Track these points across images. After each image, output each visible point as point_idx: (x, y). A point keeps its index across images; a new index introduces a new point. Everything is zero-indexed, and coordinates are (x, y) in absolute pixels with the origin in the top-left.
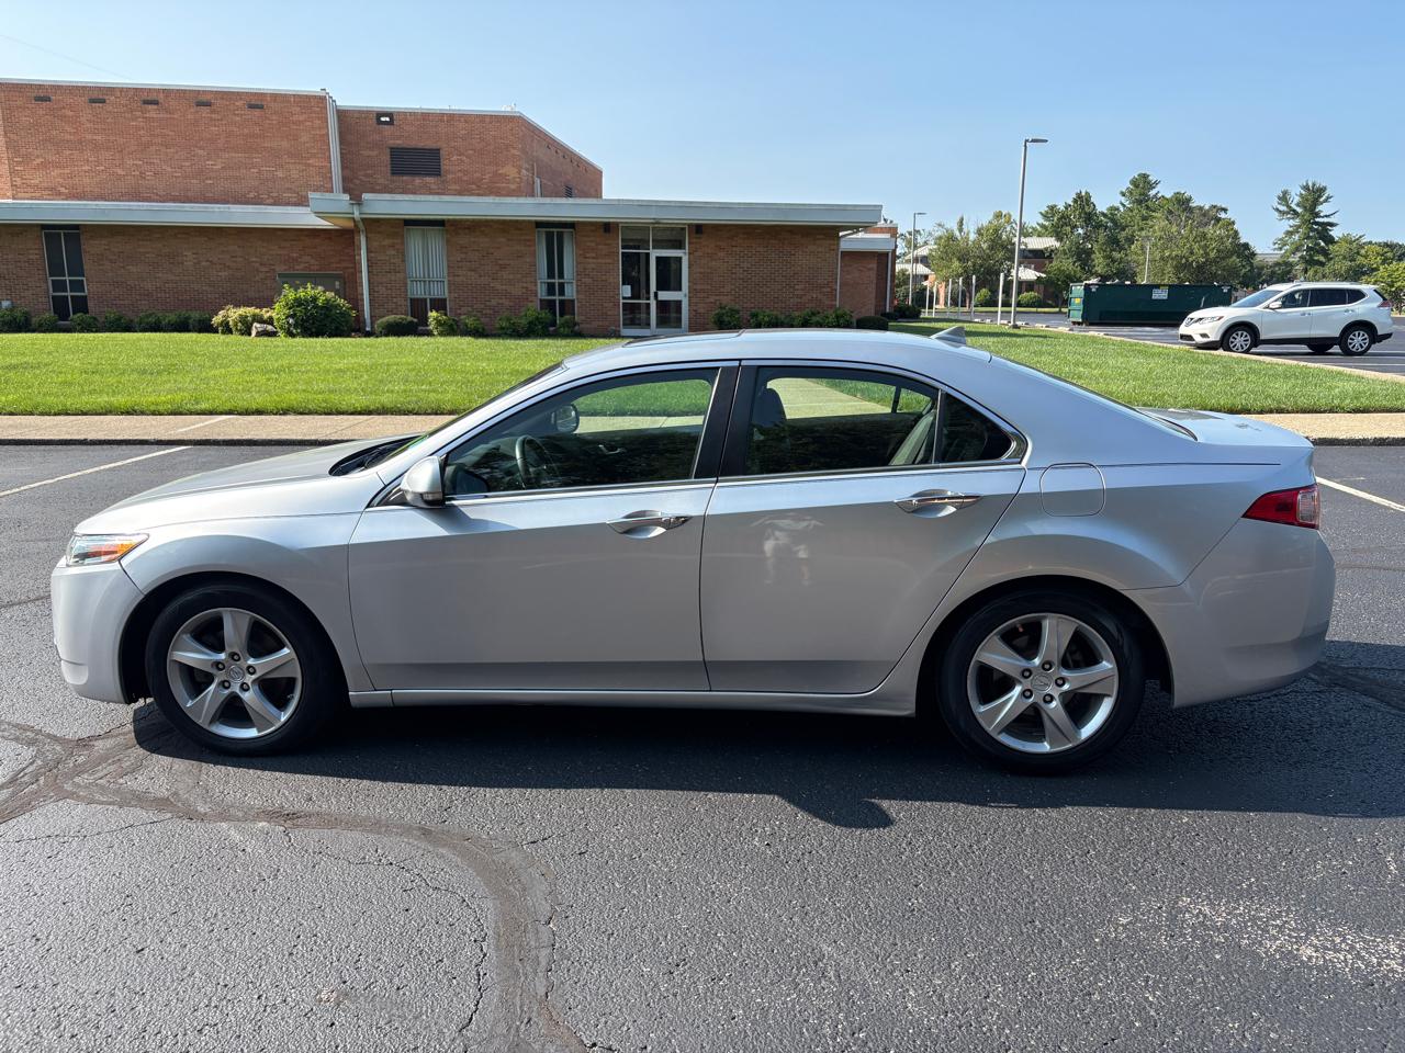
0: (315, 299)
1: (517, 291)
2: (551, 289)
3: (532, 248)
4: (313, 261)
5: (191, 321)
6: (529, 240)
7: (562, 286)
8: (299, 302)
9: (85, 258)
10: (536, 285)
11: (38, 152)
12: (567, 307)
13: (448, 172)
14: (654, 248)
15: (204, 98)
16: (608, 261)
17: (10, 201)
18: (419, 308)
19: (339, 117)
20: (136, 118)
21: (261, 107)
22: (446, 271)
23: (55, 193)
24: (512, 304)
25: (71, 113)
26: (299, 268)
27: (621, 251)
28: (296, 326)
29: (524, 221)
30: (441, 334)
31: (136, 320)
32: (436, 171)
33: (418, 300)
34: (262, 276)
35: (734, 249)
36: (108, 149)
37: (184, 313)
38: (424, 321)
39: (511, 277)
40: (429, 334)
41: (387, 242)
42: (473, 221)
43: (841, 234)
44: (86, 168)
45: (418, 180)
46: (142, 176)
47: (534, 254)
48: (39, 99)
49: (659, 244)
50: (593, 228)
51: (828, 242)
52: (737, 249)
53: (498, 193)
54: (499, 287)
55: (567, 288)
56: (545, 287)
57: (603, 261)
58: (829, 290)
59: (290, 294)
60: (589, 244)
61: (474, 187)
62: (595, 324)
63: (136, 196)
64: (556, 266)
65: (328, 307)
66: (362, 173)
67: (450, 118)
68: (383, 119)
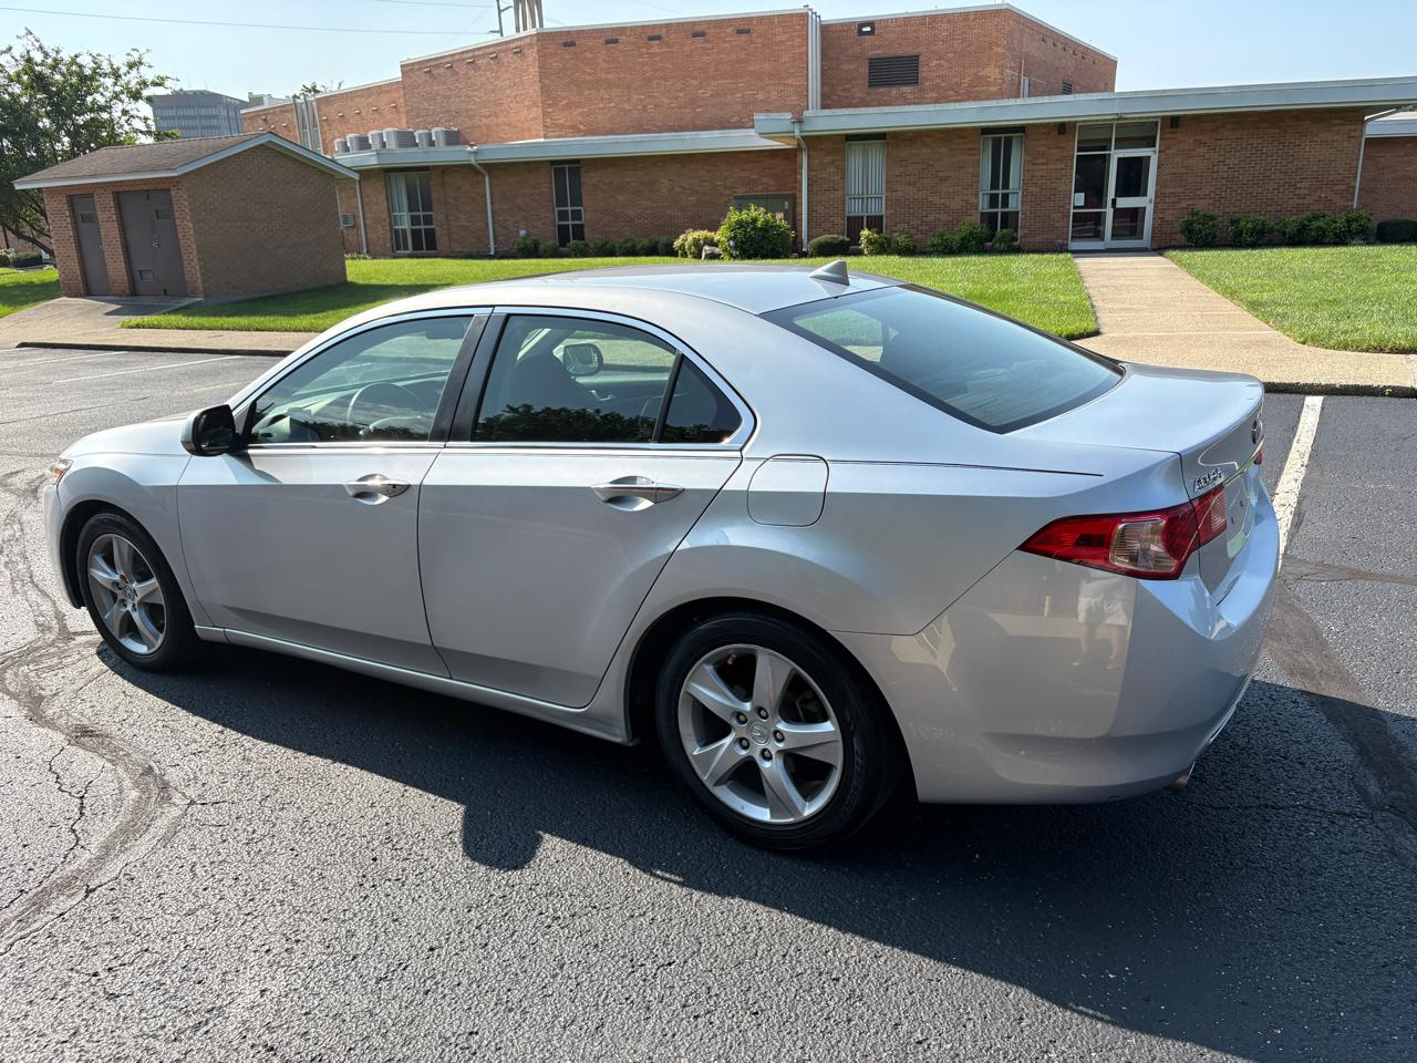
0: (755, 220)
1: (956, 204)
2: (993, 201)
3: (977, 158)
4: (771, 183)
5: (659, 245)
6: (974, 149)
7: (1006, 197)
8: (740, 224)
9: (584, 190)
10: (977, 196)
11: (563, 94)
12: (1009, 220)
13: (927, 79)
14: (1115, 148)
15: (698, 29)
16: (1059, 167)
17: (542, 140)
18: (854, 225)
19: (822, 32)
20: (641, 55)
21: (748, 31)
22: (884, 189)
23: (577, 131)
24: (950, 218)
25: (590, 56)
26: (758, 191)
27: (1076, 154)
28: (735, 248)
29: (967, 128)
30: (872, 253)
31: (617, 245)
32: (913, 80)
33: (855, 218)
34: (725, 199)
35: (1219, 142)
36: (619, 86)
37: (655, 237)
38: (855, 239)
39: (951, 190)
40: (859, 253)
41: (829, 159)
42: (915, 132)
43: (1366, 118)
44: (601, 106)
45: (894, 91)
46: (645, 109)
47: (977, 165)
48: (567, 45)
49: (1123, 142)
50: (1046, 130)
51: (1348, 127)
52: (1224, 142)
53: (976, 98)
54: (936, 200)
55: (1012, 199)
56: (987, 199)
57: (1054, 167)
58: (1344, 187)
59: (734, 216)
60: (1038, 149)
61: (951, 93)
62: (1038, 238)
63: (640, 129)
64: (1000, 176)
65: (767, 227)
66: (840, 88)
67: (931, 21)
68: (865, 29)
